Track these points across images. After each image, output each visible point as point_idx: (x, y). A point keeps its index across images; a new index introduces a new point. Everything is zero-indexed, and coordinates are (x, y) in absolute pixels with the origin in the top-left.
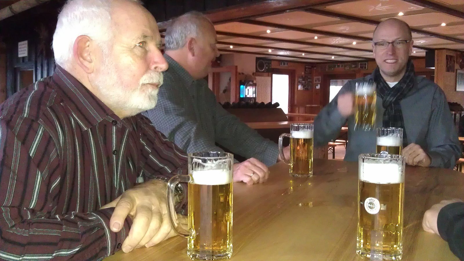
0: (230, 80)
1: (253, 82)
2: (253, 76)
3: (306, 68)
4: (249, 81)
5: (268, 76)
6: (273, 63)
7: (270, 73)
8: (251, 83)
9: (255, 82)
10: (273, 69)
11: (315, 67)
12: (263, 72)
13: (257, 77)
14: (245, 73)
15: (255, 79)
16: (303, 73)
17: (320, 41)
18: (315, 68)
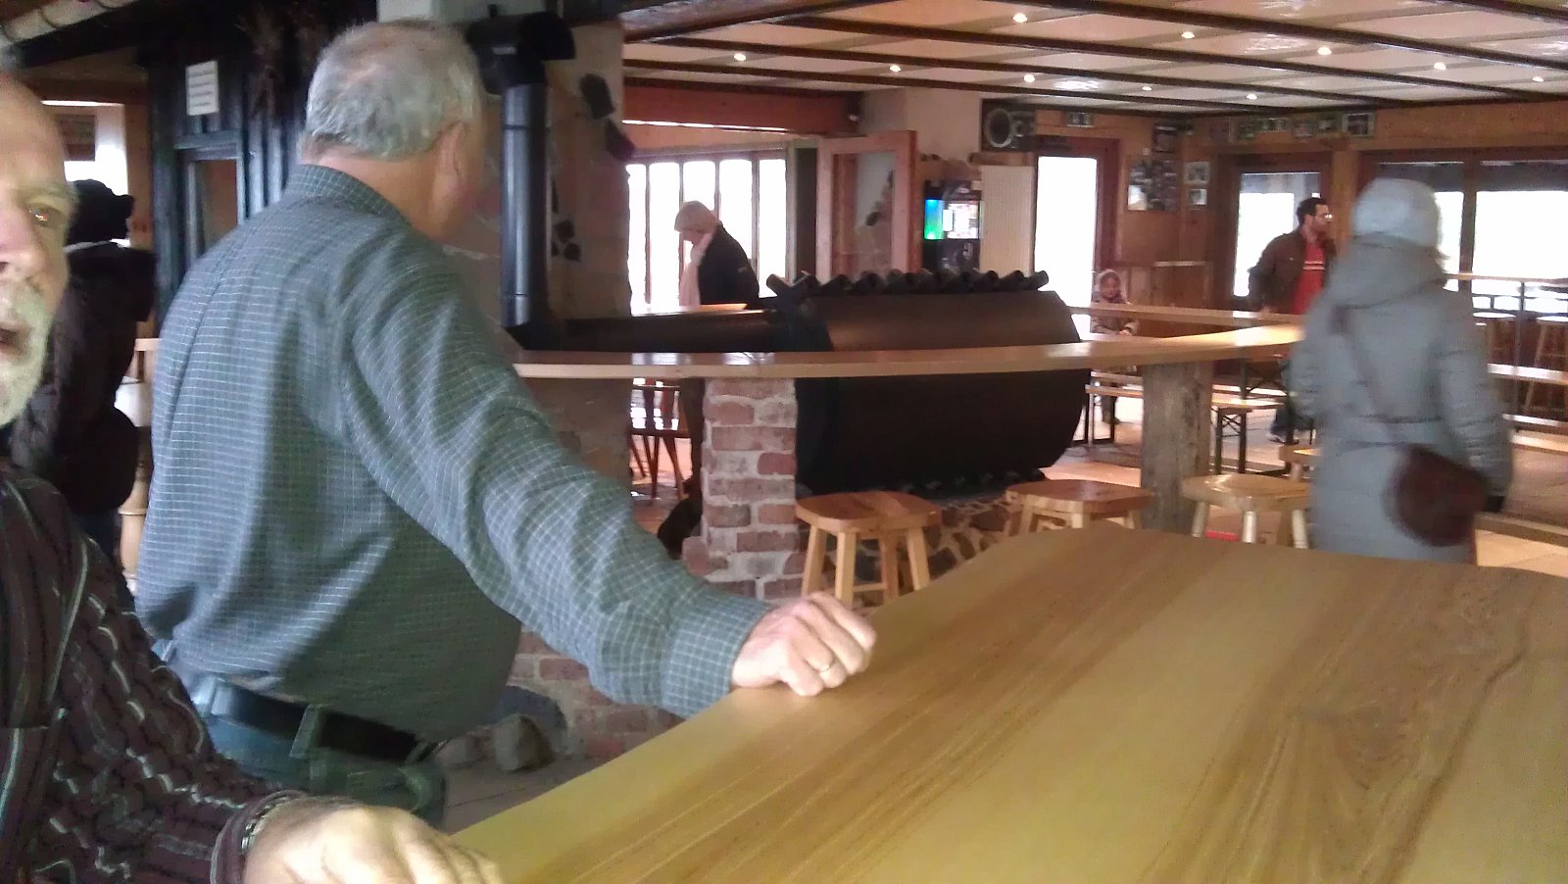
0: (891, 179)
1: (968, 185)
2: (968, 165)
3: (1156, 133)
4: (958, 184)
5: (1025, 163)
6: (1041, 117)
7: (1030, 155)
8: (964, 190)
9: (976, 186)
10: (1042, 138)
11: (1190, 128)
12: (1006, 149)
13: (985, 169)
14: (944, 155)
15: (978, 175)
16: (1146, 152)
17: (1205, 46)
18: (1190, 133)
